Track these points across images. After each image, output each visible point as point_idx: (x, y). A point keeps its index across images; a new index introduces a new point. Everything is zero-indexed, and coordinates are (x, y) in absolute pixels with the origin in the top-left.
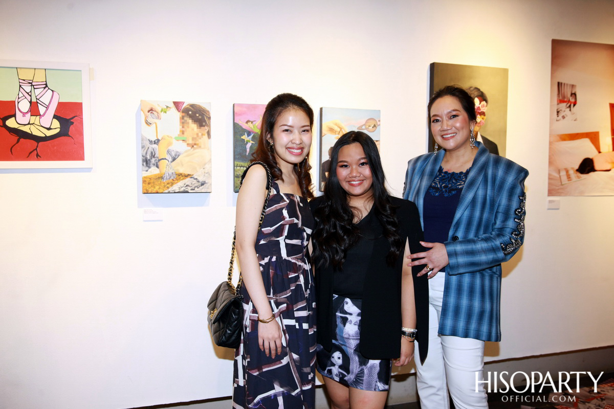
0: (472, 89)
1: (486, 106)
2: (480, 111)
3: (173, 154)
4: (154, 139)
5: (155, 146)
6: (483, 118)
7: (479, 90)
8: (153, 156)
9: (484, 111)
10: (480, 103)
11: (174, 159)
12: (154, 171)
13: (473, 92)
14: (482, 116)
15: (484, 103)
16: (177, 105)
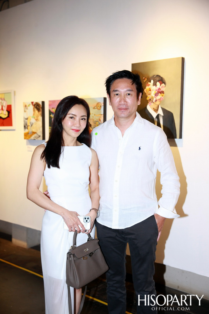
0: (155, 76)
1: (165, 87)
2: (160, 91)
3: (31, 123)
4: (26, 118)
5: (26, 120)
6: (162, 96)
7: (160, 76)
8: (26, 125)
9: (163, 90)
10: (161, 85)
11: (32, 126)
12: (27, 131)
13: (156, 78)
14: (162, 94)
15: (163, 85)
16: (32, 103)
